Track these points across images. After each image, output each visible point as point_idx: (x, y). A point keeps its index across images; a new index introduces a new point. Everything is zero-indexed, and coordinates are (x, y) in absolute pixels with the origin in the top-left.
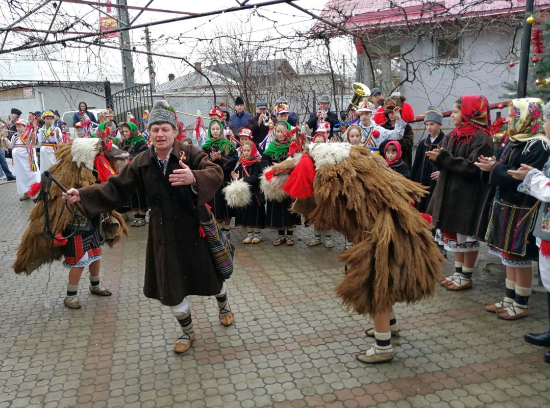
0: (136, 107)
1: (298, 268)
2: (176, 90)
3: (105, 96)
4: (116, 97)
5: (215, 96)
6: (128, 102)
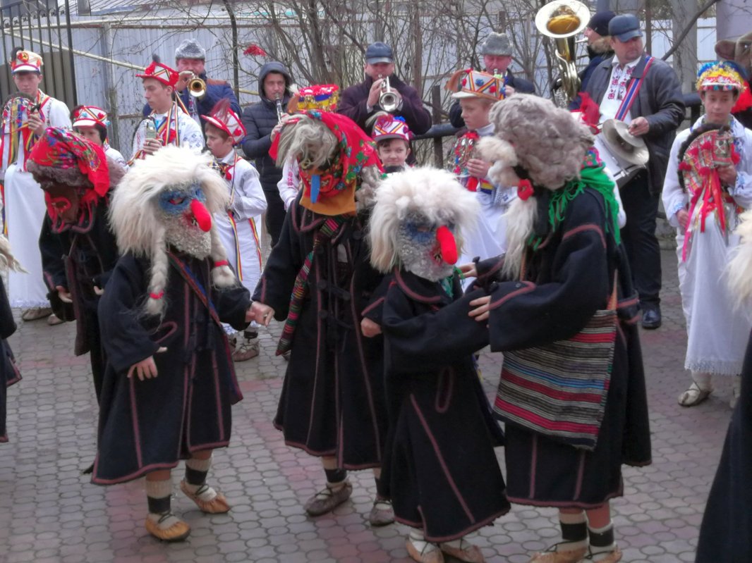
2: (146, 8)
6: (8, 38)
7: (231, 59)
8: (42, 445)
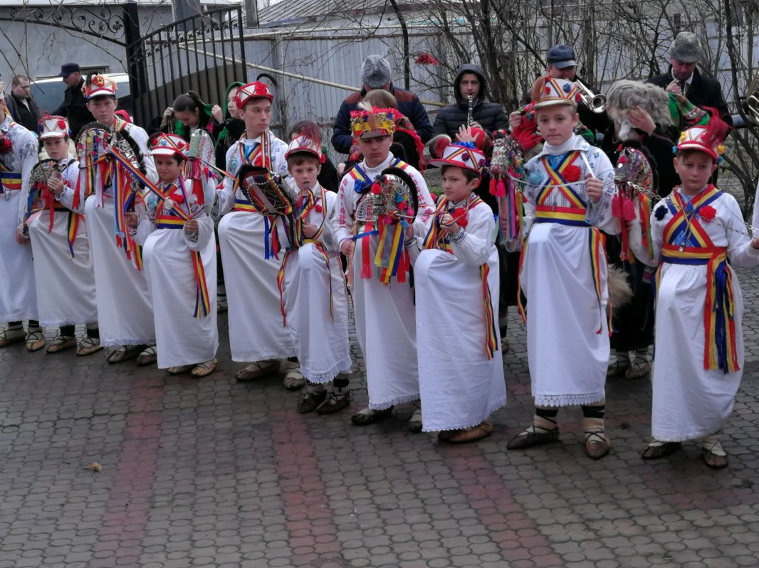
0: (202, 68)
1: (619, 507)
2: (312, 19)
3: (123, 40)
4: (152, 43)
5: (405, 35)
6: (183, 53)
7: (402, 68)
8: (220, 457)
